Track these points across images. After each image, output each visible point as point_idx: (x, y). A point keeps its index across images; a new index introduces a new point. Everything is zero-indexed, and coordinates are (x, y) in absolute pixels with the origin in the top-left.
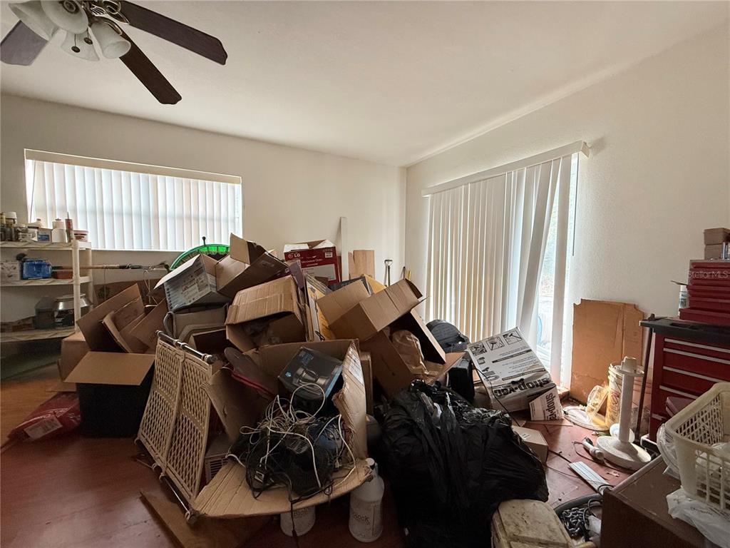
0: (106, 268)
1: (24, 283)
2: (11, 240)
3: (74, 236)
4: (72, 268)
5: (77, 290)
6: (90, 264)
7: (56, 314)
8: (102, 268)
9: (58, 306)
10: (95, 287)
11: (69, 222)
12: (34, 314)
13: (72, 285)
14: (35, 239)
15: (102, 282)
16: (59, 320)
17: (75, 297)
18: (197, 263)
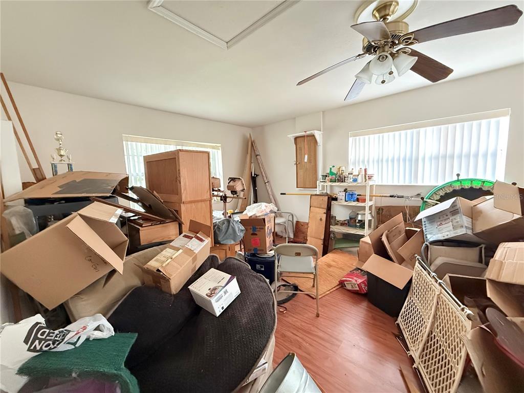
0: (383, 196)
1: (346, 203)
2: (342, 182)
3: (367, 178)
4: (365, 196)
5: (367, 209)
6: (374, 194)
7: (357, 221)
8: (380, 196)
9: (358, 217)
10: (376, 207)
11: (365, 170)
12: (348, 219)
13: (365, 207)
14: (351, 180)
15: (379, 205)
16: (358, 224)
17: (366, 213)
18: (454, 205)
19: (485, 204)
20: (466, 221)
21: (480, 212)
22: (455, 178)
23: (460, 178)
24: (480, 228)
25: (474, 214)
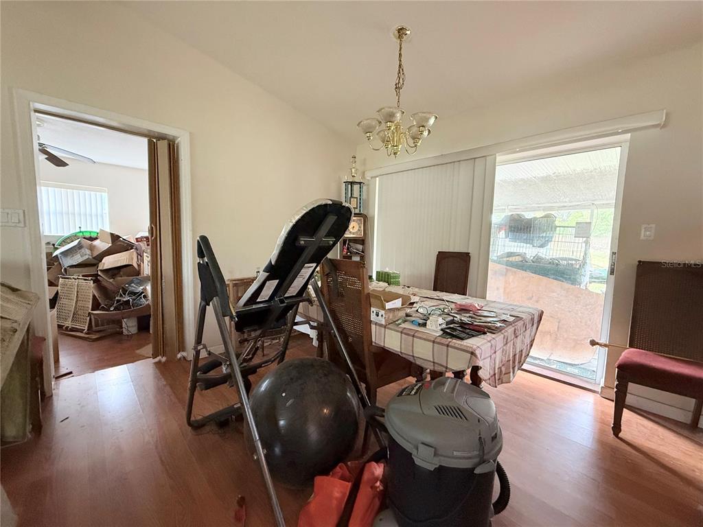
18: (79, 243)
19: (96, 243)
20: (88, 252)
21: (95, 246)
22: (78, 230)
23: (82, 230)
24: (95, 254)
25: (92, 248)
